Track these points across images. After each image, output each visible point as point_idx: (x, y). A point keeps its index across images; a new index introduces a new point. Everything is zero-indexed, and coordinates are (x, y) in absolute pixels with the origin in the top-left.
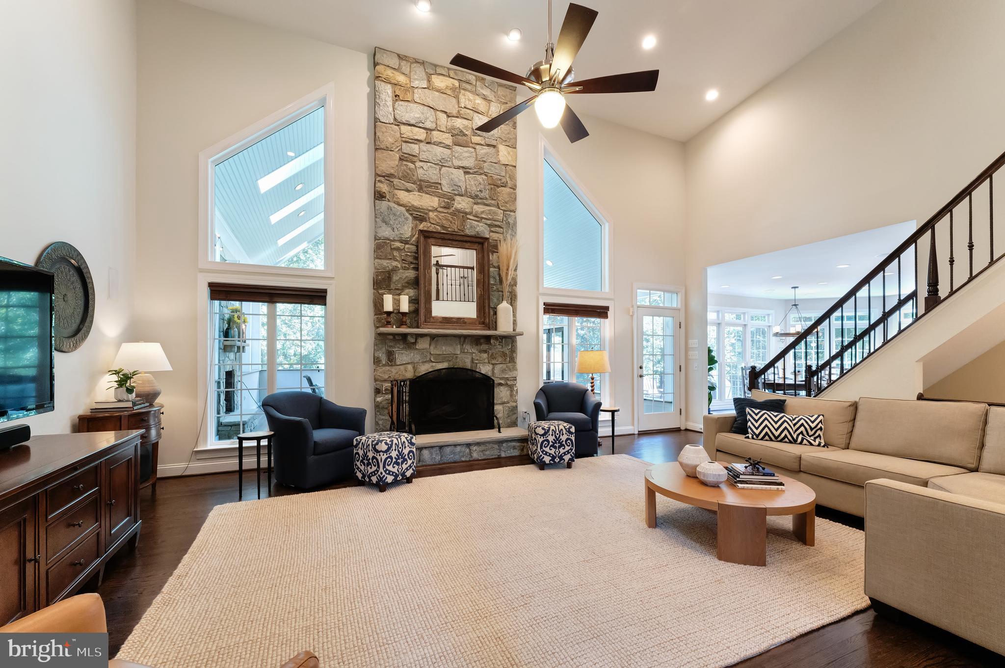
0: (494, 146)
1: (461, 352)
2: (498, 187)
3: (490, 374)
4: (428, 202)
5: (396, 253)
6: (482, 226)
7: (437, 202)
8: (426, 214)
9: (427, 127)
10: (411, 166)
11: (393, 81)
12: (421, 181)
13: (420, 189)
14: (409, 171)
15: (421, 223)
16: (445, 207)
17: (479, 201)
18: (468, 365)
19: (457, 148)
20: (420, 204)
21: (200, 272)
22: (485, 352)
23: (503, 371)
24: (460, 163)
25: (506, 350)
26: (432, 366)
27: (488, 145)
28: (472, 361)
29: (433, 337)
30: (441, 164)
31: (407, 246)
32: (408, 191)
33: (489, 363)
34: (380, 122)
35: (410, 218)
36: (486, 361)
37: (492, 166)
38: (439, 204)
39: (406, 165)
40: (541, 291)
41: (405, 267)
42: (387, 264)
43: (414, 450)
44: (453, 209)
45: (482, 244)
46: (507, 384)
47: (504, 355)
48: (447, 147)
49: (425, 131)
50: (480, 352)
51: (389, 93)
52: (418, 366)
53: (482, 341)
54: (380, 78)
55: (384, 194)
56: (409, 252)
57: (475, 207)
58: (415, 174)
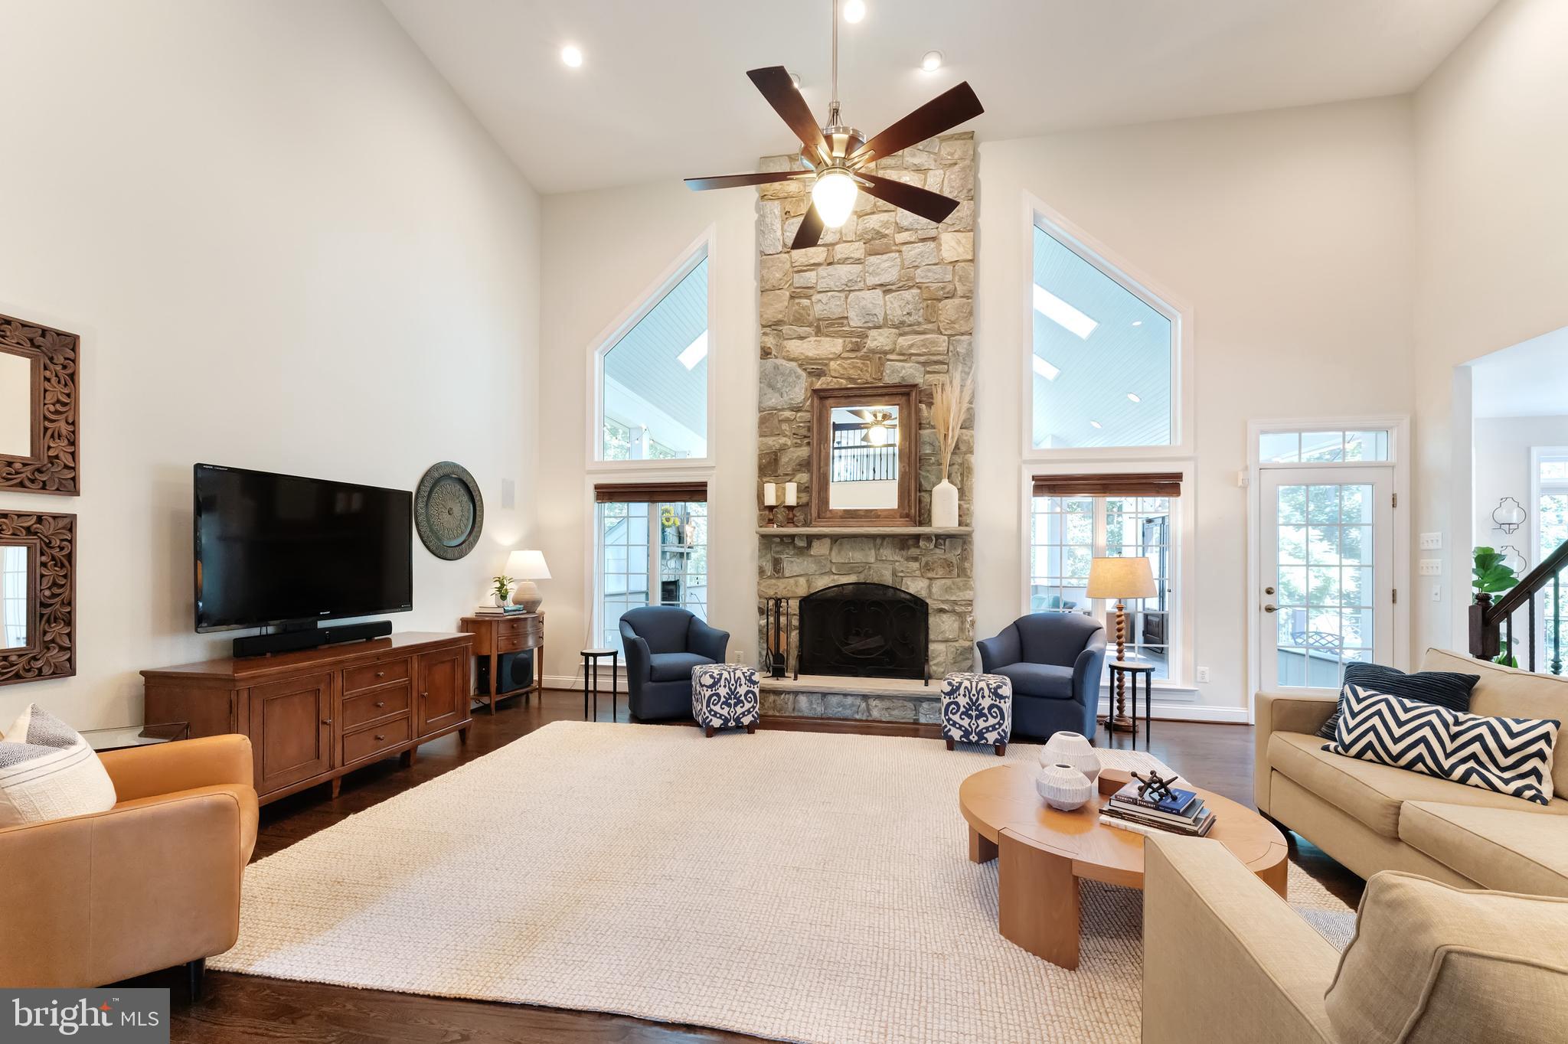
0: (933, 239)
1: (876, 559)
2: (940, 300)
3: (923, 594)
4: (830, 346)
5: (785, 426)
6: (911, 367)
7: (842, 345)
8: (826, 365)
9: (828, 242)
10: (805, 302)
11: (781, 195)
12: (819, 320)
13: (818, 332)
14: (802, 311)
15: (819, 379)
16: (852, 351)
17: (907, 329)
18: (888, 580)
19: (873, 259)
20: (817, 352)
21: (588, 474)
22: (916, 559)
23: (948, 590)
24: (877, 281)
25: (953, 556)
26: (833, 580)
27: (923, 240)
28: (894, 574)
29: (835, 539)
30: (847, 290)
31: (799, 414)
32: (801, 338)
33: (922, 576)
34: (765, 255)
35: (804, 374)
36: (918, 573)
37: (929, 270)
38: (844, 347)
39: (799, 304)
40: (1026, 455)
41: (796, 443)
42: (774, 442)
43: (757, 691)
44: (865, 350)
45: (908, 394)
46: (953, 611)
47: (949, 565)
48: (858, 261)
49: (825, 249)
50: (908, 559)
51: (777, 213)
52: (813, 580)
53: (911, 542)
54: (766, 197)
55: (769, 351)
56: (801, 422)
57: (901, 340)
58: (811, 312)
